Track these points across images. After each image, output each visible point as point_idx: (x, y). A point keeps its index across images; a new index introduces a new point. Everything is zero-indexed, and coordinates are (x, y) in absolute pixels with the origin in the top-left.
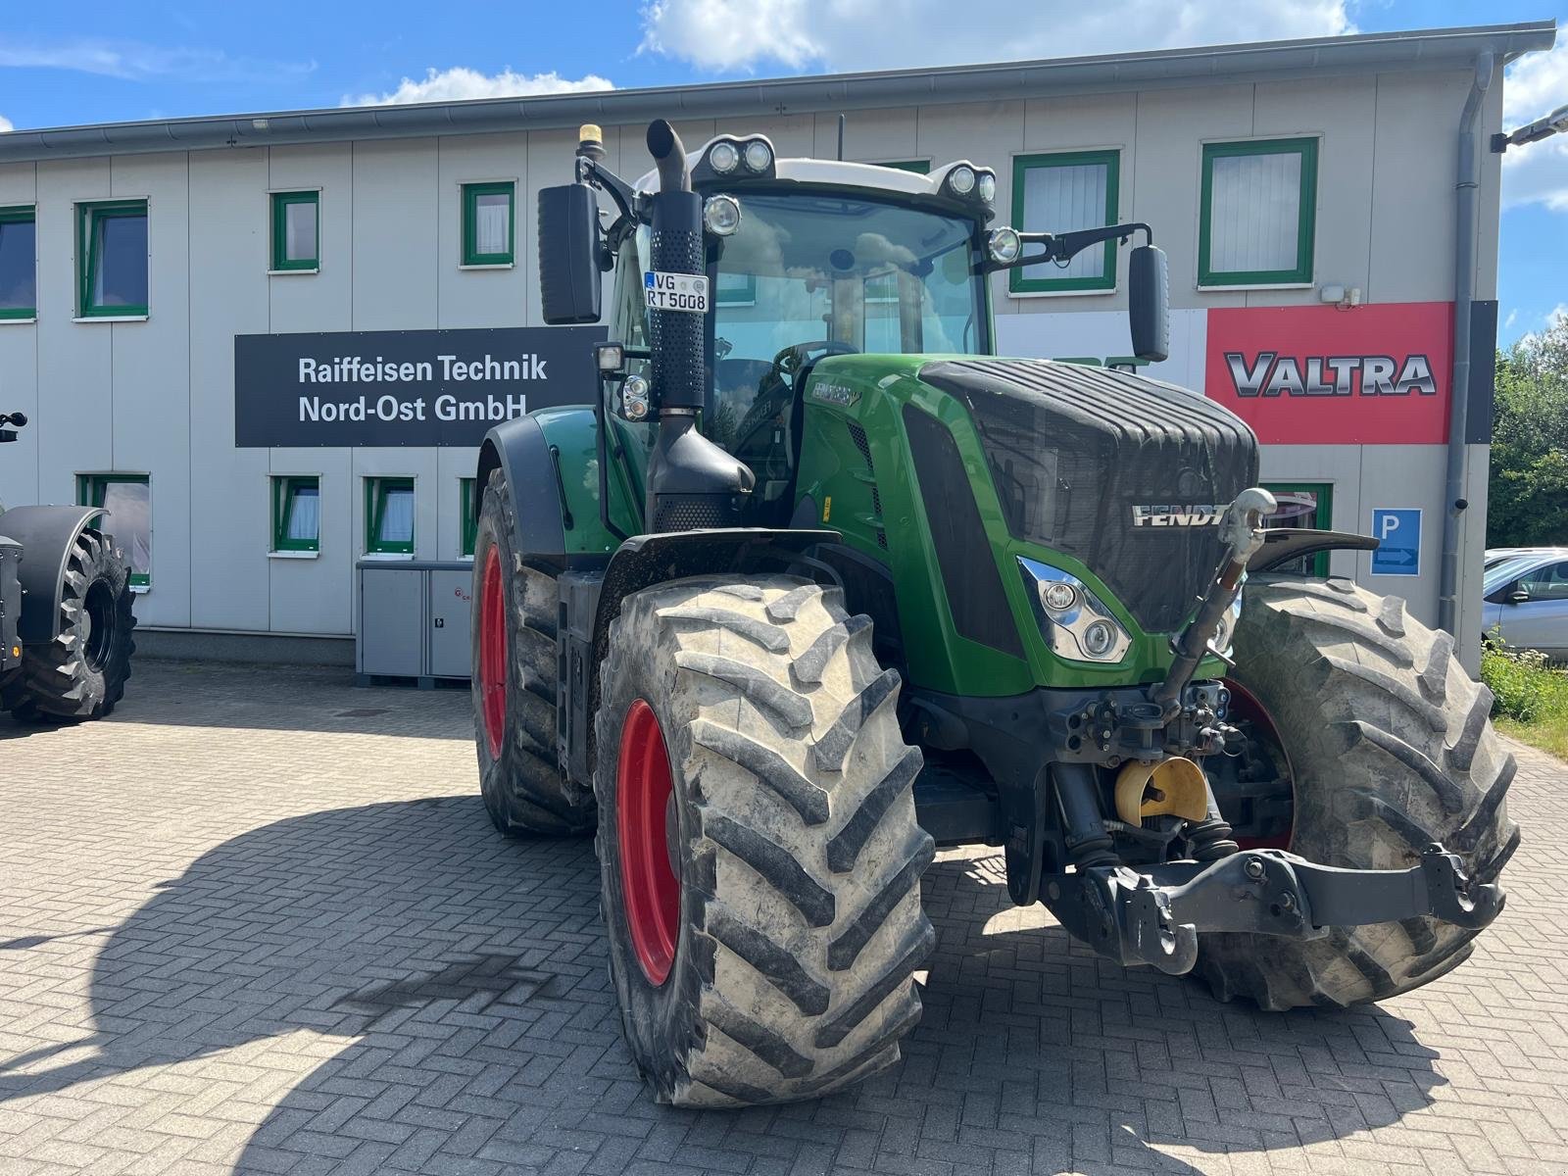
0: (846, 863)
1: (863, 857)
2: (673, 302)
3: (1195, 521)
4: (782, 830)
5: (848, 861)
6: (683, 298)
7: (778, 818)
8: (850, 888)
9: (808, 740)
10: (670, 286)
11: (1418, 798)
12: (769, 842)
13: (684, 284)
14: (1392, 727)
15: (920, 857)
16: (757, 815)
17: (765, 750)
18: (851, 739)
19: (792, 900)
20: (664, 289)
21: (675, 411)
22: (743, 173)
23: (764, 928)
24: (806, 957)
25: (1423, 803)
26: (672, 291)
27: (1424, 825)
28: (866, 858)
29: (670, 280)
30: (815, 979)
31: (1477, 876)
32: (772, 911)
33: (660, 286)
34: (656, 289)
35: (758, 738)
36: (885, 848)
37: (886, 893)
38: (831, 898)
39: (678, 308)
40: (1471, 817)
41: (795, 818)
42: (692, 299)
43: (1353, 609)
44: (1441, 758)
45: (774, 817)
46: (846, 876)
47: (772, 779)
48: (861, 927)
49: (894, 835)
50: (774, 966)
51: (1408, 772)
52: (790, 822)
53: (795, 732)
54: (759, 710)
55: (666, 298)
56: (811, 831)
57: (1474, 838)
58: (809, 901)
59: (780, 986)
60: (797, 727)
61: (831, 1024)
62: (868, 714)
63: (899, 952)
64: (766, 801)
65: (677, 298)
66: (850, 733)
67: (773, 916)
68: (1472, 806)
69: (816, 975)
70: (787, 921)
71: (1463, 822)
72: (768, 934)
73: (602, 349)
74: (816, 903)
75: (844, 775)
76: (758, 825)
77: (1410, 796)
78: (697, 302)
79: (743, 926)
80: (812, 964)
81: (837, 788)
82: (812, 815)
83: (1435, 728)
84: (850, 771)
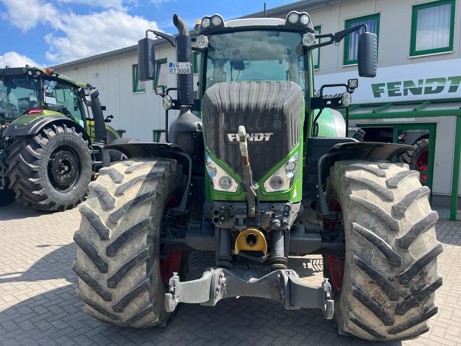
0: (112, 254)
1: (120, 253)
2: (179, 71)
3: (256, 139)
4: (94, 241)
5: (113, 254)
6: (182, 70)
7: (94, 237)
8: (114, 262)
9: (111, 212)
10: (178, 66)
11: (377, 258)
12: (89, 244)
13: (182, 66)
14: (371, 227)
15: (141, 255)
16: (88, 235)
17: (95, 214)
18: (124, 213)
19: (94, 263)
20: (176, 68)
21: (183, 106)
22: (213, 27)
23: (87, 271)
24: (101, 282)
25: (380, 261)
26: (178, 68)
27: (380, 271)
28: (121, 253)
29: (177, 64)
30: (105, 290)
31: (412, 297)
32: (89, 266)
33: (174, 67)
34: (173, 68)
35: (96, 210)
36: (129, 251)
37: (127, 265)
38: (106, 265)
39: (180, 73)
40: (407, 270)
41: (98, 237)
42: (185, 70)
43: (378, 176)
44: (393, 242)
45: (93, 236)
46: (114, 258)
47: (94, 224)
48: (117, 275)
49: (133, 247)
50: (91, 283)
51: (373, 246)
52: (97, 239)
53: (107, 209)
54: (100, 201)
55: (176, 71)
56: (103, 242)
57: (407, 279)
58: (99, 264)
59: (94, 290)
60: (108, 208)
61: (115, 305)
62: (134, 205)
63: (136, 286)
64: (91, 231)
65: (180, 70)
66: (124, 211)
67: (89, 267)
68: (408, 265)
69: (105, 288)
70: (94, 270)
71: (402, 272)
72: (88, 273)
73: (157, 88)
74: (101, 265)
75: (118, 225)
76: (88, 238)
77: (373, 257)
78: (187, 70)
79: (81, 269)
80: (103, 284)
81: (115, 229)
82: (104, 237)
83: (393, 229)
84: (121, 224)
